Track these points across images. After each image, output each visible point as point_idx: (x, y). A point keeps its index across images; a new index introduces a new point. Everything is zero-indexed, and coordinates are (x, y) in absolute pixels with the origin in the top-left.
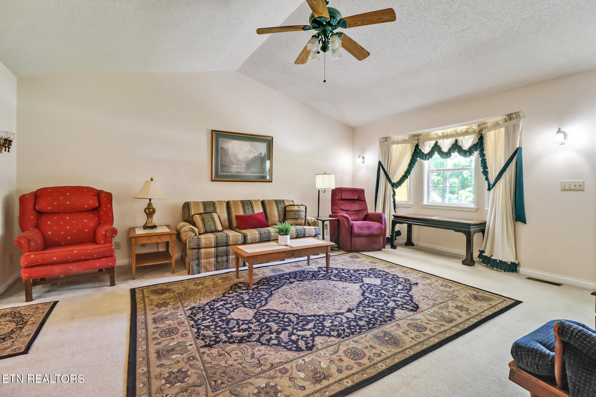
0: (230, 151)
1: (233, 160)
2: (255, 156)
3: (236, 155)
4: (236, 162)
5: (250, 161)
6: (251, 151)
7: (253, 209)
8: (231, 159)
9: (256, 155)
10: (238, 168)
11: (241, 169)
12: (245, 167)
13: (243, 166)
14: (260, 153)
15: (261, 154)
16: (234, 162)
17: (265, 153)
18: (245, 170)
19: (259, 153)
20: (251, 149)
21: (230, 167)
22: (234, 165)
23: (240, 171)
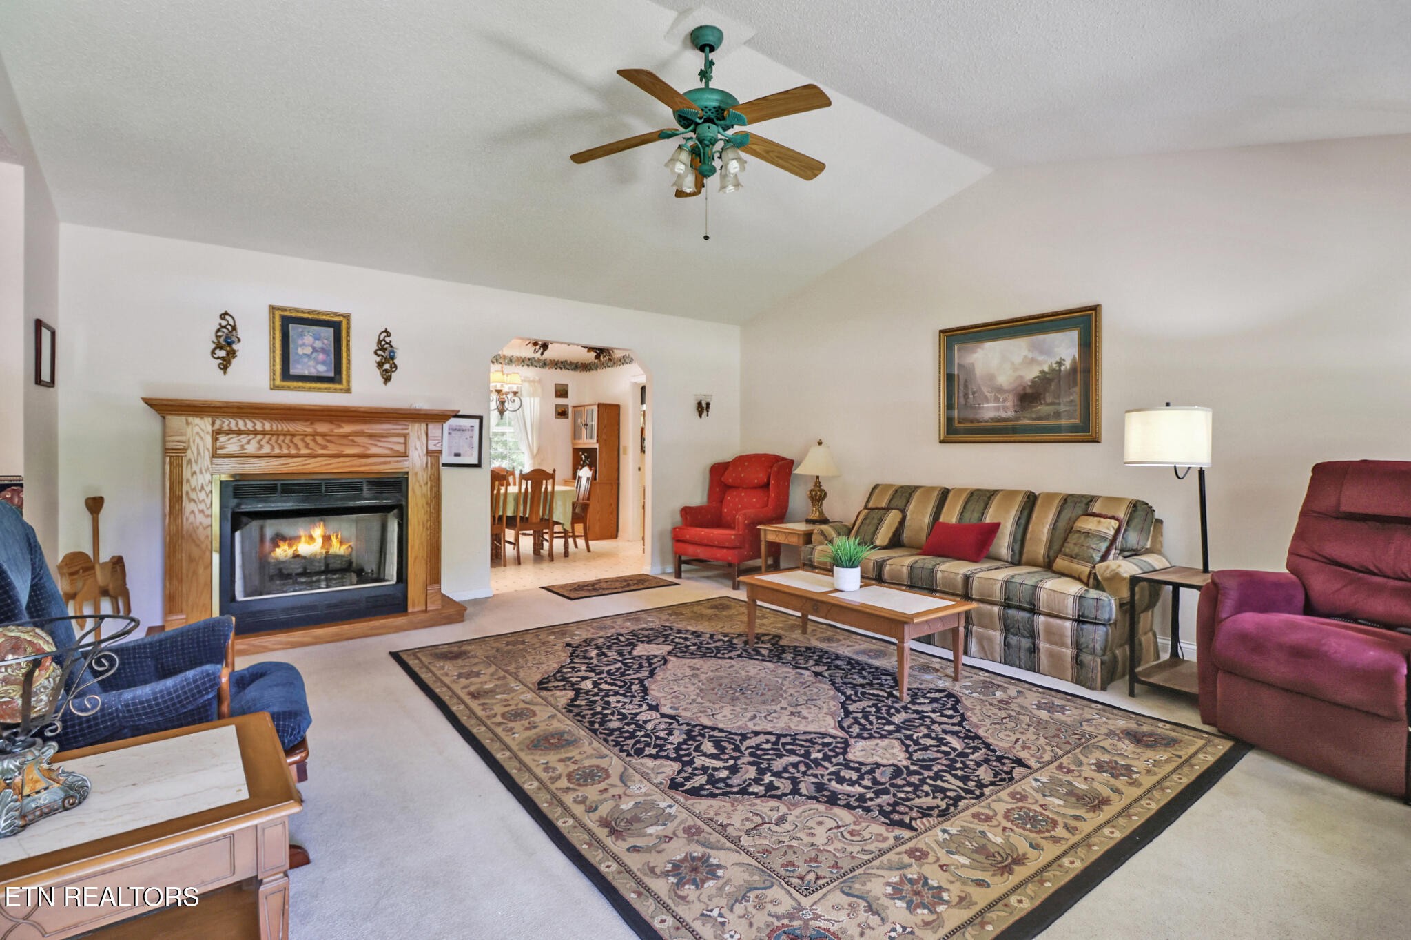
0: (979, 370)
1: (985, 390)
2: (1042, 372)
3: (991, 377)
4: (993, 394)
5: (1030, 386)
6: (1033, 361)
7: (983, 514)
8: (980, 388)
9: (1046, 369)
10: (998, 409)
11: (1005, 409)
12: (1014, 406)
13: (1009, 404)
14: (1057, 363)
15: (1060, 363)
16: (988, 395)
17: (1074, 358)
18: (1016, 412)
19: (1054, 362)
20: (1030, 355)
21: (979, 408)
22: (988, 403)
23: (1004, 415)
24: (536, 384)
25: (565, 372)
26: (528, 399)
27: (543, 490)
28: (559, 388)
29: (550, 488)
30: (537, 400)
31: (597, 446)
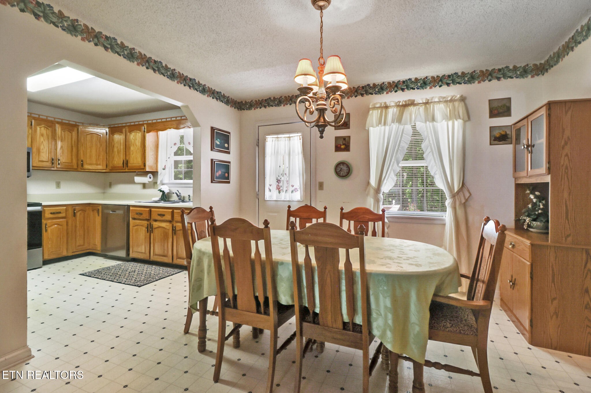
24: (456, 104)
25: (504, 82)
26: (444, 123)
27: (342, 266)
28: (495, 105)
29: (356, 266)
30: (458, 124)
31: (548, 179)
